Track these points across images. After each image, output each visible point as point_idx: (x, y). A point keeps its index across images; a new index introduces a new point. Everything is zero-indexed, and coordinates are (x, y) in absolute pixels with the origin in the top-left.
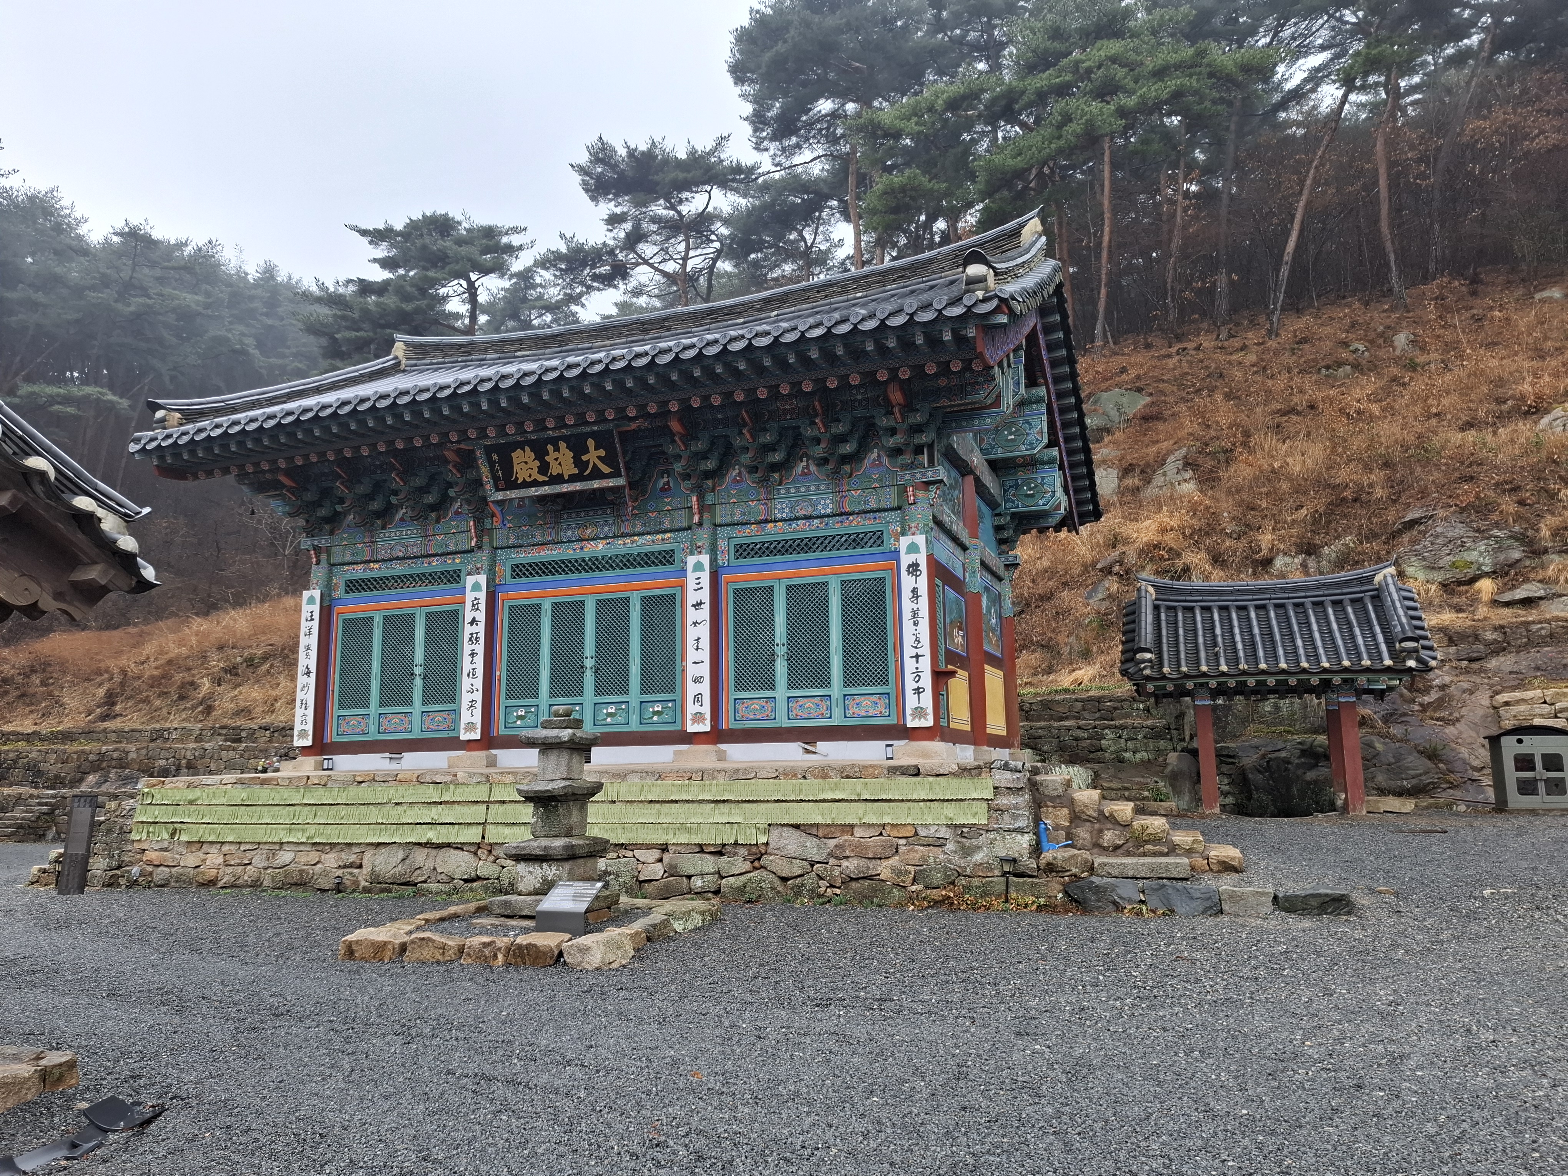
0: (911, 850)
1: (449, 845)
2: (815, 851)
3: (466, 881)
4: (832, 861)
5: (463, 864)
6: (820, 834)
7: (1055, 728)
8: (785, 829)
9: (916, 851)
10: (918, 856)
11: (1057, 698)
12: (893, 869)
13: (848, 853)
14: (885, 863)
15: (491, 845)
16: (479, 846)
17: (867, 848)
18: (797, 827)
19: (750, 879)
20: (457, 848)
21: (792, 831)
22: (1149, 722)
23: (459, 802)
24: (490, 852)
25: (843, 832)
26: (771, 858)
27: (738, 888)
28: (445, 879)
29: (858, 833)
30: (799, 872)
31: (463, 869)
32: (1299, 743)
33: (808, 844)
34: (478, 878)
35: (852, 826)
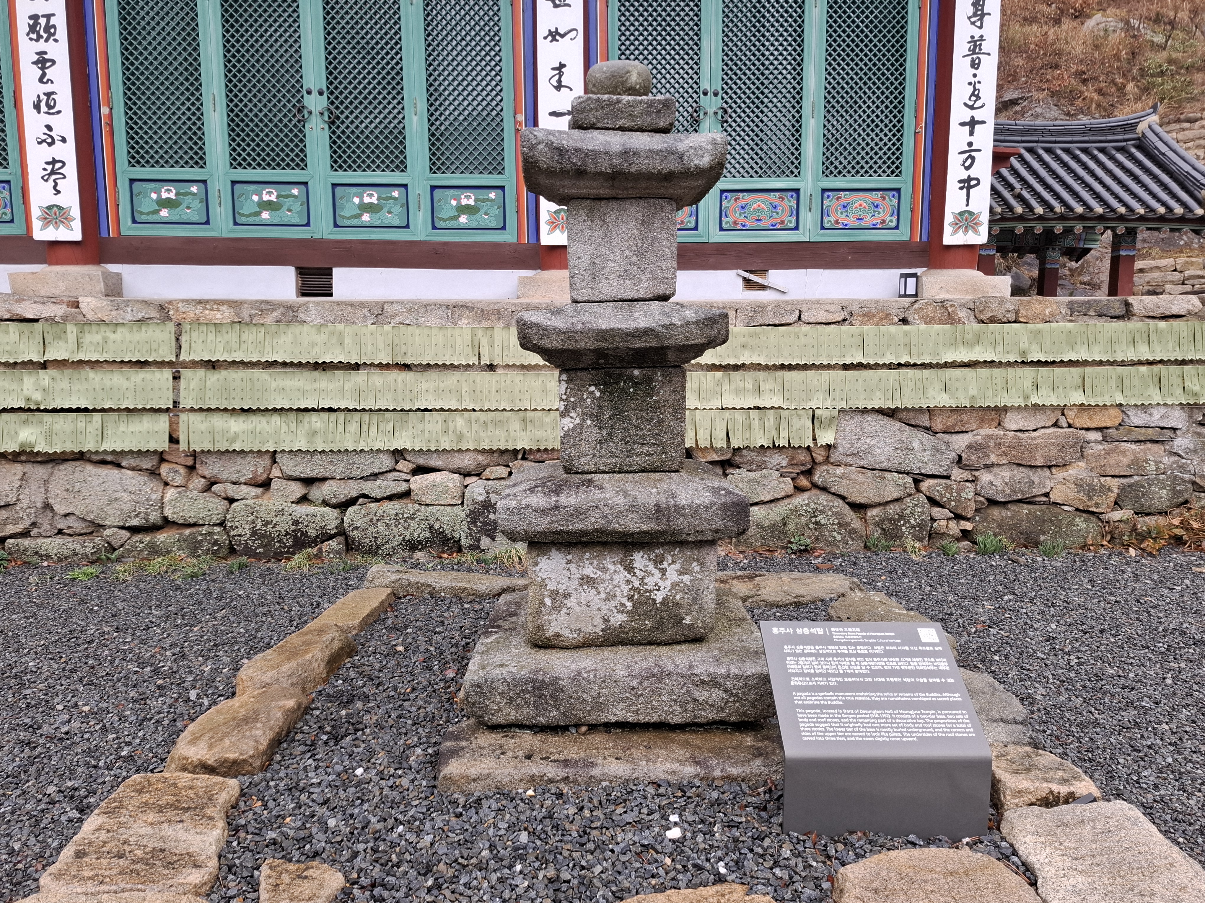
0: (1114, 450)
1: (80, 457)
2: (926, 456)
3: (134, 530)
4: (957, 474)
5: (125, 496)
6: (938, 425)
8: (869, 418)
9: (1123, 453)
10: (1125, 461)
12: (1079, 485)
13: (993, 458)
14: (1060, 474)
15: (194, 455)
16: (161, 457)
17: (1032, 449)
18: (891, 414)
19: (795, 510)
20: (104, 462)
21: (884, 421)
23: (94, 364)
24: (191, 469)
25: (982, 422)
26: (840, 471)
27: (774, 527)
28: (78, 526)
29: (1013, 422)
30: (896, 495)
31: (128, 507)
33: (916, 444)
34: (167, 523)
35: (1001, 411)
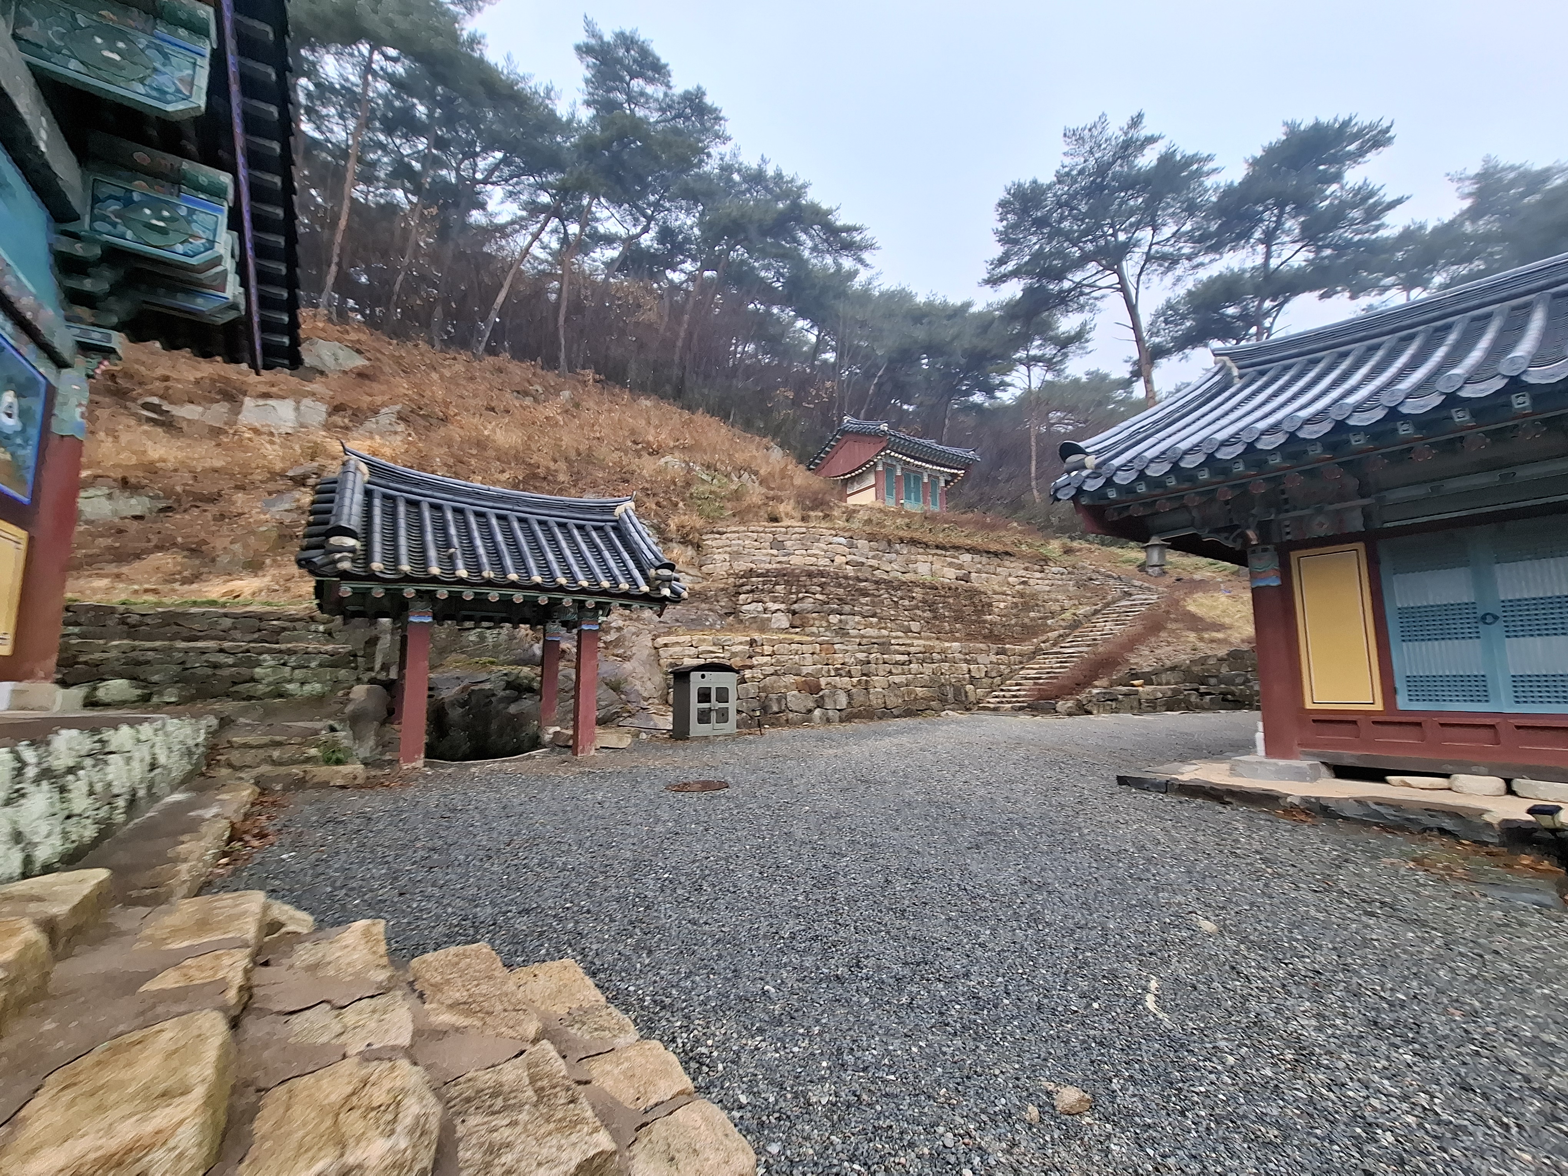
7: (179, 650)
11: (193, 610)
22: (330, 647)
32: (506, 675)
